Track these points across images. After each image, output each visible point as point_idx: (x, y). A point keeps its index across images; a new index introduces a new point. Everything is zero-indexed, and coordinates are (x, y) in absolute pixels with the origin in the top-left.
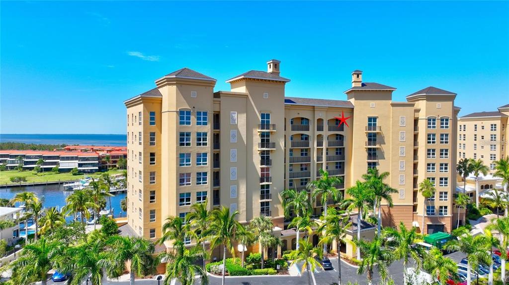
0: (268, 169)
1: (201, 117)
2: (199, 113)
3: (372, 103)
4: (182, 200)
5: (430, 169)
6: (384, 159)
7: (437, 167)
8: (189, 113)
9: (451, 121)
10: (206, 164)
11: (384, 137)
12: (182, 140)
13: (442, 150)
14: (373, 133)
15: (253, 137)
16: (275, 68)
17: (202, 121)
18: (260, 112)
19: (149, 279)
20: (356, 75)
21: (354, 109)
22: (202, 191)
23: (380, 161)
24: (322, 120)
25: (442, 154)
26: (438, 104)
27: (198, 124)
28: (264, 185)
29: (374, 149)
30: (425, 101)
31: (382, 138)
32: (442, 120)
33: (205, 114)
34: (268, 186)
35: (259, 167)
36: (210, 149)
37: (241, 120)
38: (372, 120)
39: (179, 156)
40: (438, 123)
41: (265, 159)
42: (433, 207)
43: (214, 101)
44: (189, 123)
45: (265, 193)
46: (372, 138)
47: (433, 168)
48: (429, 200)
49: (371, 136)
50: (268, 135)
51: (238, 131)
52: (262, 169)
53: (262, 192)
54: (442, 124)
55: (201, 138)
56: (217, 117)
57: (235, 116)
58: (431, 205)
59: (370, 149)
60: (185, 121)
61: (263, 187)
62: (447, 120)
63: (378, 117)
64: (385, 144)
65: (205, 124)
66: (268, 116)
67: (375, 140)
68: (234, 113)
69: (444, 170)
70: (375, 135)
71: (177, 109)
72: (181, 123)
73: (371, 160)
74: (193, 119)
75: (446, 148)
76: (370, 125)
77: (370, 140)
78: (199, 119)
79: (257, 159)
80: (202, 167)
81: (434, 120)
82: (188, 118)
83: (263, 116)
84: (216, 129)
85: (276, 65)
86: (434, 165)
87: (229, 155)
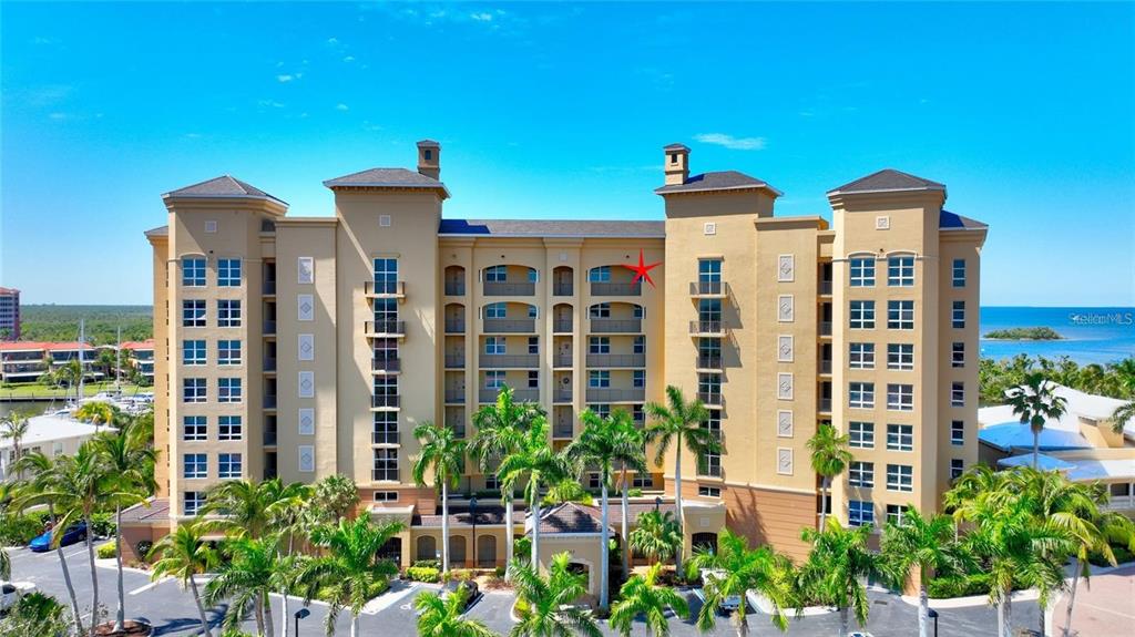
0: (393, 380)
1: (229, 272)
2: (223, 263)
3: (707, 223)
4: (189, 430)
5: (858, 397)
6: (740, 366)
7: (880, 393)
8: (201, 263)
9: (921, 263)
10: (239, 362)
11: (738, 309)
12: (188, 314)
13: (892, 348)
14: (713, 300)
15: (352, 308)
16: (426, 158)
17: (229, 278)
18: (369, 256)
19: (139, 571)
20: (670, 157)
21: (667, 241)
22: (230, 415)
23: (730, 372)
24: (570, 270)
25: (893, 358)
26: (880, 218)
27: (221, 283)
28: (384, 412)
29: (716, 341)
30: (842, 210)
31: (735, 313)
32: (893, 261)
33: (236, 263)
34: (393, 415)
35: (368, 373)
36: (245, 333)
37: (323, 275)
38: (710, 267)
39: (182, 345)
40: (881, 270)
41: (386, 356)
42: (869, 506)
43: (262, 237)
44: (203, 282)
45: (386, 429)
46: (711, 313)
47: (868, 397)
48: (858, 484)
49: (707, 309)
50: (393, 305)
51: (317, 297)
52: (379, 380)
53: (379, 427)
54: (893, 272)
55: (228, 310)
56: (270, 269)
57: (309, 266)
58: (861, 500)
59: (704, 341)
60: (195, 278)
61: (379, 416)
62: (909, 262)
63: (723, 259)
64: (741, 327)
65: (236, 283)
66: (392, 265)
67: (716, 318)
68: (305, 260)
69: (900, 404)
70: (716, 305)
71: (177, 256)
72: (187, 283)
73: (706, 367)
74: (211, 275)
75: (908, 342)
76: (703, 279)
77: (704, 317)
78: (223, 274)
79: (363, 356)
80: (231, 369)
81: (870, 262)
82: (202, 273)
83: (379, 265)
84: (270, 293)
85: (429, 152)
86: (869, 387)
87: (297, 345)
